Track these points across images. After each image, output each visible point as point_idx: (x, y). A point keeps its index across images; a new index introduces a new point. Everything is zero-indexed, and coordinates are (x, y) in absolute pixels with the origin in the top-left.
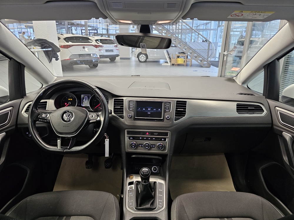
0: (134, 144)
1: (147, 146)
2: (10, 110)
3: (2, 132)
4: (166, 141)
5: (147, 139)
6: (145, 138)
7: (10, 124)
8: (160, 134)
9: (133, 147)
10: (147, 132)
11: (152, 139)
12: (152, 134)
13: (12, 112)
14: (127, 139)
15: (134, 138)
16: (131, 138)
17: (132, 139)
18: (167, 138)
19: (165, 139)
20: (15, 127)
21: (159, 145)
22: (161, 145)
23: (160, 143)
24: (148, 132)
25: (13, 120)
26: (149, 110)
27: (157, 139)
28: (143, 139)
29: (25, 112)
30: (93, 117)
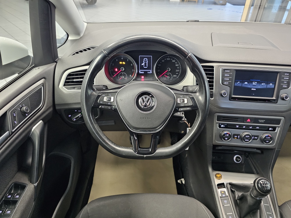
0: (228, 135)
1: (247, 139)
2: (43, 85)
3: (38, 120)
4: (276, 131)
5: (247, 128)
6: (244, 127)
7: (46, 107)
8: (267, 121)
9: (226, 139)
10: (248, 118)
11: (254, 128)
12: (256, 120)
13: (45, 85)
14: (216, 127)
15: (227, 127)
16: (222, 126)
17: (223, 128)
18: (278, 127)
19: (274, 129)
20: (53, 110)
21: (266, 137)
22: (269, 138)
23: (266, 135)
24: (251, 118)
25: (48, 99)
26: (254, 84)
27: (262, 129)
28: (241, 127)
29: (64, 85)
30: (184, 102)
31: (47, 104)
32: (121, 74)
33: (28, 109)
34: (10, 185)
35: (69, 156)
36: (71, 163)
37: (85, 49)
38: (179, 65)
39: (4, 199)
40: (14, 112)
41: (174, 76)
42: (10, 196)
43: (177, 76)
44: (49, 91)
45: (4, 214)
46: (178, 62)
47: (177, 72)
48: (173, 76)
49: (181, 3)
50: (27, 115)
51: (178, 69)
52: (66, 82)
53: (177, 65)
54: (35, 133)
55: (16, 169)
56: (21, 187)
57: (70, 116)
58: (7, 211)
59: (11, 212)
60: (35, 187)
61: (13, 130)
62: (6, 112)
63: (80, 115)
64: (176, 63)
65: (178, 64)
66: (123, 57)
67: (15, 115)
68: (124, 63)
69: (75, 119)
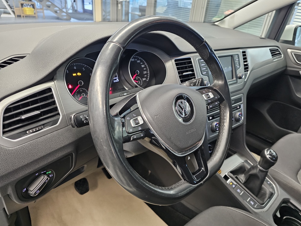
0: (218, 125)
4: (241, 108)
9: (217, 129)
17: (211, 119)
19: (240, 106)
22: (241, 115)
23: (239, 113)
30: (209, 97)
32: (79, 91)
37: (5, 61)
38: (145, 66)
41: (144, 79)
43: (147, 79)
46: (143, 62)
47: (145, 74)
48: (142, 80)
49: (17, 18)
51: (145, 71)
52: (4, 126)
53: (143, 66)
57: (25, 190)
63: (47, 179)
64: (141, 63)
65: (144, 64)
66: (76, 66)
68: (79, 74)
69: (39, 191)
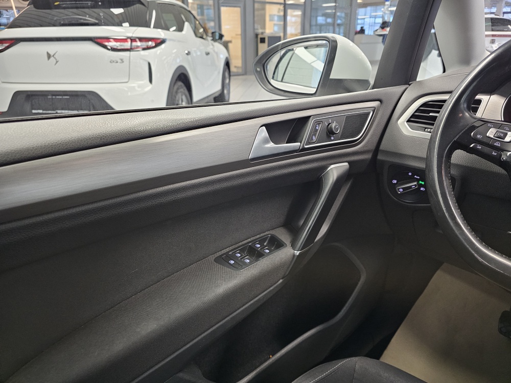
2: (374, 110)
7: (363, 146)
13: (377, 113)
20: (372, 158)
25: (372, 136)
29: (409, 121)
31: (367, 143)
33: (338, 128)
34: (265, 234)
35: (362, 266)
36: (359, 281)
39: (250, 244)
40: (319, 124)
42: (259, 246)
44: (378, 125)
45: (241, 259)
50: (332, 138)
52: (413, 116)
54: (331, 174)
55: (282, 219)
56: (276, 244)
57: (395, 182)
58: (247, 259)
59: (251, 263)
60: (294, 255)
61: (306, 145)
62: (309, 117)
63: (415, 185)
67: (317, 128)
69: (402, 190)
